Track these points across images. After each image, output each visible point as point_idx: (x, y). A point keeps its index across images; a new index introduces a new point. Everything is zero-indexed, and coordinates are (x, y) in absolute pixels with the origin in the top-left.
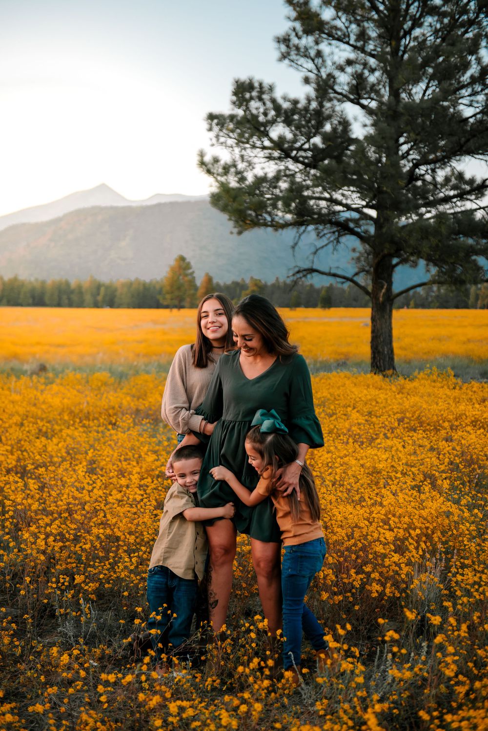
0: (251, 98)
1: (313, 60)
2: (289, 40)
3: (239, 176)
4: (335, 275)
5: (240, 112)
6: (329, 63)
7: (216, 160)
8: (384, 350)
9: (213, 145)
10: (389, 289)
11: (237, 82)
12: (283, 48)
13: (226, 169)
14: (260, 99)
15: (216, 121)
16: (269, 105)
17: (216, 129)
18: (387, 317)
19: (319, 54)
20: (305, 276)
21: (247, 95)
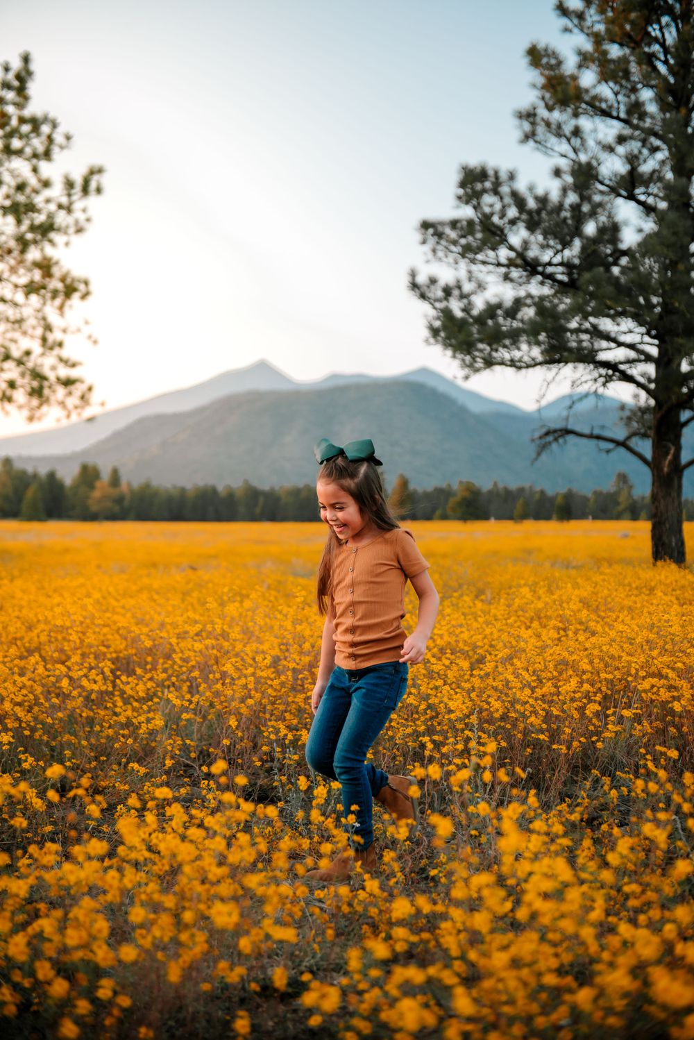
0: (484, 191)
1: (569, 140)
2: (535, 115)
3: (465, 301)
4: (599, 437)
5: (467, 212)
6: (591, 143)
7: (433, 281)
8: (670, 542)
9: (428, 262)
10: (677, 456)
11: (463, 168)
12: (527, 126)
13: (447, 292)
14: (496, 192)
15: (431, 231)
16: (508, 200)
17: (432, 241)
18: (674, 494)
19: (577, 132)
20: (556, 439)
21: (479, 186)
